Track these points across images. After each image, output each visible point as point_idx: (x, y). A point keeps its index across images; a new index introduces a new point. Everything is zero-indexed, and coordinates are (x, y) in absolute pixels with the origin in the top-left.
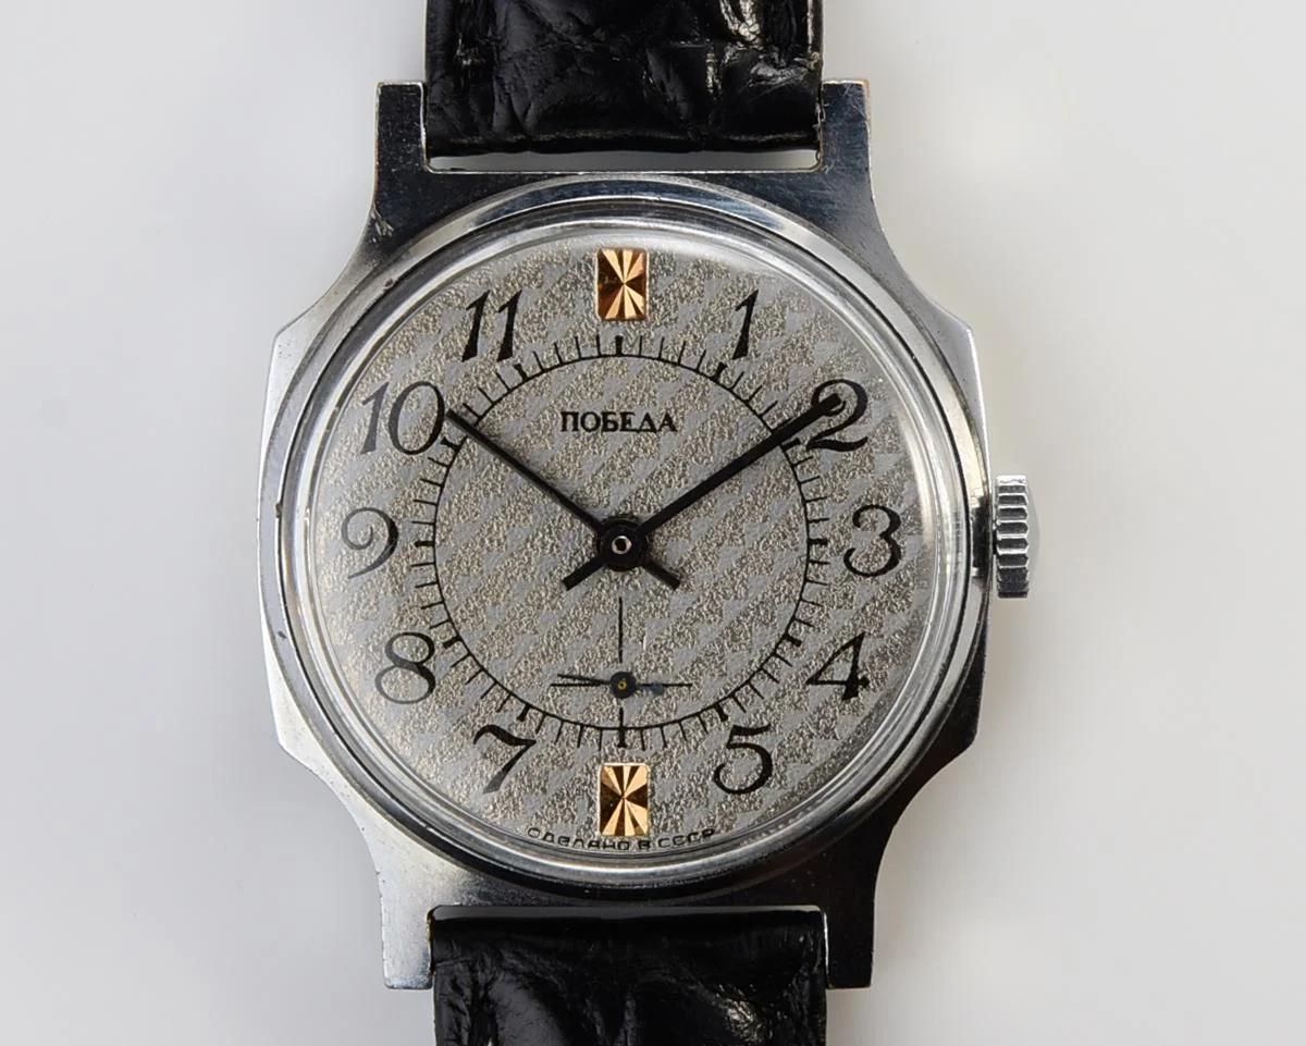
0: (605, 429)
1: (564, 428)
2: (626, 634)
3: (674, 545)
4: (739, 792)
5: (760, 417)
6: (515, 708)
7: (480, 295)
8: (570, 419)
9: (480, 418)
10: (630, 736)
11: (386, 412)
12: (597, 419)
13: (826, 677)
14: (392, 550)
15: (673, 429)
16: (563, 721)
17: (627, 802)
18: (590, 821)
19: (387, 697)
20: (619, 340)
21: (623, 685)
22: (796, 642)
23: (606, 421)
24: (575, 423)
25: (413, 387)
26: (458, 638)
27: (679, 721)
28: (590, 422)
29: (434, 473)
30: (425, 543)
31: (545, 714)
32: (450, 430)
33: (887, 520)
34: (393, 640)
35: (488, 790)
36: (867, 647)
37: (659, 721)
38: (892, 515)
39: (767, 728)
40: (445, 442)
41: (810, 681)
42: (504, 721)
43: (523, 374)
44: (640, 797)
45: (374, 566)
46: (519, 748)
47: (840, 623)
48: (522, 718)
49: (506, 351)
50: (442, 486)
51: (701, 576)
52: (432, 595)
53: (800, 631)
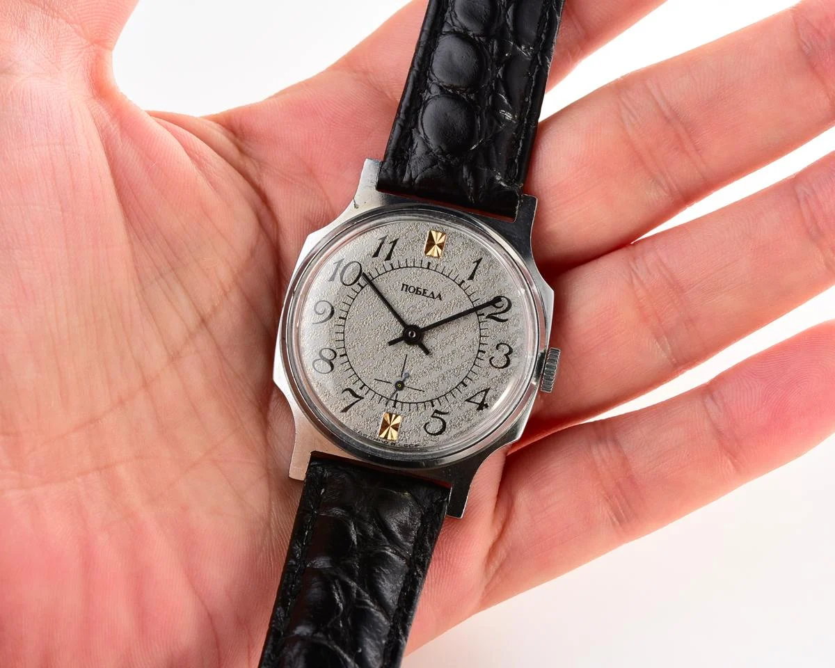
0: (416, 293)
1: (402, 290)
2: (406, 367)
3: (431, 340)
4: (432, 434)
5: (472, 302)
6: (360, 384)
7: (384, 236)
8: (405, 287)
9: (373, 279)
10: (398, 404)
11: (341, 269)
12: (415, 290)
13: (472, 400)
14: (330, 318)
15: (440, 299)
16: (376, 393)
17: (391, 428)
18: (376, 432)
19: (315, 369)
20: (429, 263)
21: (399, 385)
22: (465, 385)
23: (417, 291)
24: (406, 289)
25: (353, 262)
26: (346, 355)
27: (417, 403)
28: (412, 290)
29: (353, 294)
30: (343, 318)
31: (370, 389)
32: (361, 280)
33: (508, 350)
34: (322, 349)
35: (342, 411)
36: (490, 393)
37: (410, 401)
38: (510, 348)
39: (447, 413)
40: (359, 284)
41: (466, 400)
42: (354, 388)
43: (392, 267)
44: (396, 427)
45: (323, 322)
46: (357, 399)
47: (481, 383)
48: (361, 388)
49: (389, 258)
50: (354, 299)
51: (438, 353)
52: (341, 337)
53: (467, 382)
